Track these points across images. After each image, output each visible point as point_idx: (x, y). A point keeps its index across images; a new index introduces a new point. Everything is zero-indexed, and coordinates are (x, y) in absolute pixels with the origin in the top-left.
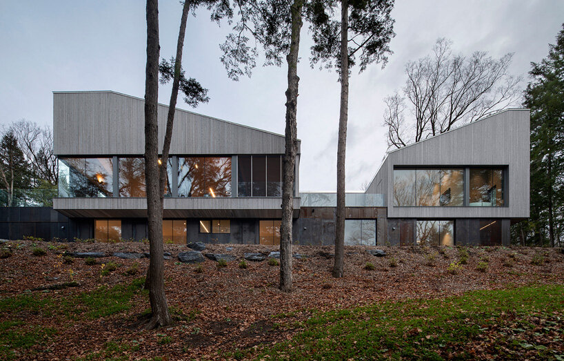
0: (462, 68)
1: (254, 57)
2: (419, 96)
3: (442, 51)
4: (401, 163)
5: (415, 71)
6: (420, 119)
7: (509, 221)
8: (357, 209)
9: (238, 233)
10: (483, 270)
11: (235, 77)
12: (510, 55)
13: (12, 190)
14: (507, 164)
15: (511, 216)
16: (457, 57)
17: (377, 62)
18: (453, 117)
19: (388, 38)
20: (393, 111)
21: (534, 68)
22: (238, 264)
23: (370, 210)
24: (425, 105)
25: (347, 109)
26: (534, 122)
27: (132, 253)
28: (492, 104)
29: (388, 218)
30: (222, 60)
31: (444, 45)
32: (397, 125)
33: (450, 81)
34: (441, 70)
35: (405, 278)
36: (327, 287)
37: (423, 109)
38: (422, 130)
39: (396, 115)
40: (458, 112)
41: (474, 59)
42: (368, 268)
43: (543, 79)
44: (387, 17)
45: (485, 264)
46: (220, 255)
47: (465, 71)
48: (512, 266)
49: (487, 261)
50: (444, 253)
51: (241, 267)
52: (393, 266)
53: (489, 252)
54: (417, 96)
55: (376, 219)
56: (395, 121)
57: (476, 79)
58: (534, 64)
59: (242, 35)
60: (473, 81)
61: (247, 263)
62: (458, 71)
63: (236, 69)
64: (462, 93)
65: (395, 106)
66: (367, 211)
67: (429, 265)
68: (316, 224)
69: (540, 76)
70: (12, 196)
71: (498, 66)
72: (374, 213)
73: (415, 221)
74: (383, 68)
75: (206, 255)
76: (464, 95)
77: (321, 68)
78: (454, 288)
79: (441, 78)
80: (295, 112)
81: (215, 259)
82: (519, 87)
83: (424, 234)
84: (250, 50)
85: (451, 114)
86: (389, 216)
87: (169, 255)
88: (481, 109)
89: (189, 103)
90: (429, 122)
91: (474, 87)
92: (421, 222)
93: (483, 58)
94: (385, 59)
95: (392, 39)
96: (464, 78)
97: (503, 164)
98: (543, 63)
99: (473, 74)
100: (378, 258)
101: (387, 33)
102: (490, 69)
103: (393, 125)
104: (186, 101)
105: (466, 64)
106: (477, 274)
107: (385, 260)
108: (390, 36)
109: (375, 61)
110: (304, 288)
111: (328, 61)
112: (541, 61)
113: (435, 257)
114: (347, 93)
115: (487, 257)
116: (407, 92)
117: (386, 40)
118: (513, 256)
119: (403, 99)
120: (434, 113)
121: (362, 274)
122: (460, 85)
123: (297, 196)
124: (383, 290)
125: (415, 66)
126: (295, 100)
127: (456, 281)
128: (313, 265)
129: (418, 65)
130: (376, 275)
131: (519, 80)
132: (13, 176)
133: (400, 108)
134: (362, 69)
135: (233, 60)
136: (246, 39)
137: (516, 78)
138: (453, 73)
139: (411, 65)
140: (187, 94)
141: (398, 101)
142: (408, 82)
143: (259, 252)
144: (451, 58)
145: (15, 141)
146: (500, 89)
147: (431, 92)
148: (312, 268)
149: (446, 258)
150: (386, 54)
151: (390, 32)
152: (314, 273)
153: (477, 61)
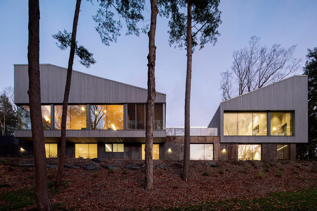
0: (266, 54)
1: (120, 28)
2: (241, 71)
3: (254, 44)
4: (228, 109)
5: (238, 56)
6: (241, 85)
7: (295, 145)
8: (202, 137)
9: (129, 152)
10: (279, 176)
11: (107, 42)
12: (295, 46)
13: (4, 127)
14: (294, 110)
15: (296, 142)
16: (263, 47)
17: (211, 42)
18: (261, 84)
19: (217, 25)
20: (225, 80)
21: (309, 52)
22: (122, 171)
23: (209, 138)
24: (244, 77)
25: (191, 71)
26: (310, 84)
27: (55, 164)
28: (284, 76)
29: (220, 143)
30: (97, 30)
31: (255, 41)
32: (228, 89)
33: (259, 62)
34: (253, 56)
35: (228, 182)
36: (175, 188)
37: (243, 79)
38: (242, 91)
39: (227, 83)
40: (263, 81)
41: (273, 49)
42: (205, 175)
43: (315, 60)
44: (216, 10)
45: (281, 172)
46: (111, 166)
47: (268, 56)
48: (299, 174)
49: (283, 170)
50: (254, 165)
51: (123, 174)
52: (221, 173)
53: (284, 164)
54: (239, 71)
55: (213, 144)
56: (227, 87)
57: (274, 61)
58: (310, 50)
59: (108, 11)
60: (272, 62)
61: (128, 171)
62: (263, 56)
63: (107, 37)
64: (266, 69)
65: (227, 78)
66: (208, 139)
67: (245, 173)
68: (176, 147)
69: (313, 58)
70: (4, 131)
71: (287, 53)
72: (212, 140)
73: (237, 145)
74: (214, 45)
75: (102, 166)
76: (267, 71)
77: (175, 47)
78: (261, 189)
79: (254, 60)
80: (154, 70)
81: (107, 168)
82: (300, 65)
83: (245, 153)
84: (116, 22)
85: (260, 82)
86: (221, 142)
87: (78, 166)
88: (277, 78)
89: (84, 64)
90: (247, 87)
91: (273, 66)
92: (242, 145)
93: (278, 48)
94: (215, 39)
95: (219, 25)
96: (268, 61)
97: (292, 109)
98: (314, 50)
99: (273, 58)
100: (212, 168)
101: (217, 21)
102: (283, 55)
103: (225, 89)
104: (81, 63)
105: (268, 52)
106: (276, 179)
107: (217, 170)
108: (219, 23)
109: (210, 42)
110: (161, 188)
111: (180, 43)
112: (314, 49)
113: (249, 168)
114: (191, 61)
115: (282, 168)
116: (233, 68)
117: (216, 26)
118: (299, 167)
119: (231, 73)
120: (249, 82)
121: (201, 179)
122: (265, 64)
123: (164, 129)
124: (212, 190)
125: (238, 53)
126: (154, 62)
127: (262, 184)
128: (170, 172)
129: (240, 53)
130: (210, 179)
131: (300, 61)
132: (5, 119)
133: (230, 79)
134: (201, 47)
135: (105, 29)
136: (112, 14)
137: (298, 60)
138: (261, 57)
139: (236, 53)
140: (81, 58)
141: (229, 75)
142: (234, 63)
143: (137, 164)
144: (259, 48)
145: (7, 99)
146: (289, 67)
147: (247, 69)
148: (169, 175)
149: (256, 168)
150: (216, 36)
151: (219, 21)
152: (170, 178)
153: (274, 50)
